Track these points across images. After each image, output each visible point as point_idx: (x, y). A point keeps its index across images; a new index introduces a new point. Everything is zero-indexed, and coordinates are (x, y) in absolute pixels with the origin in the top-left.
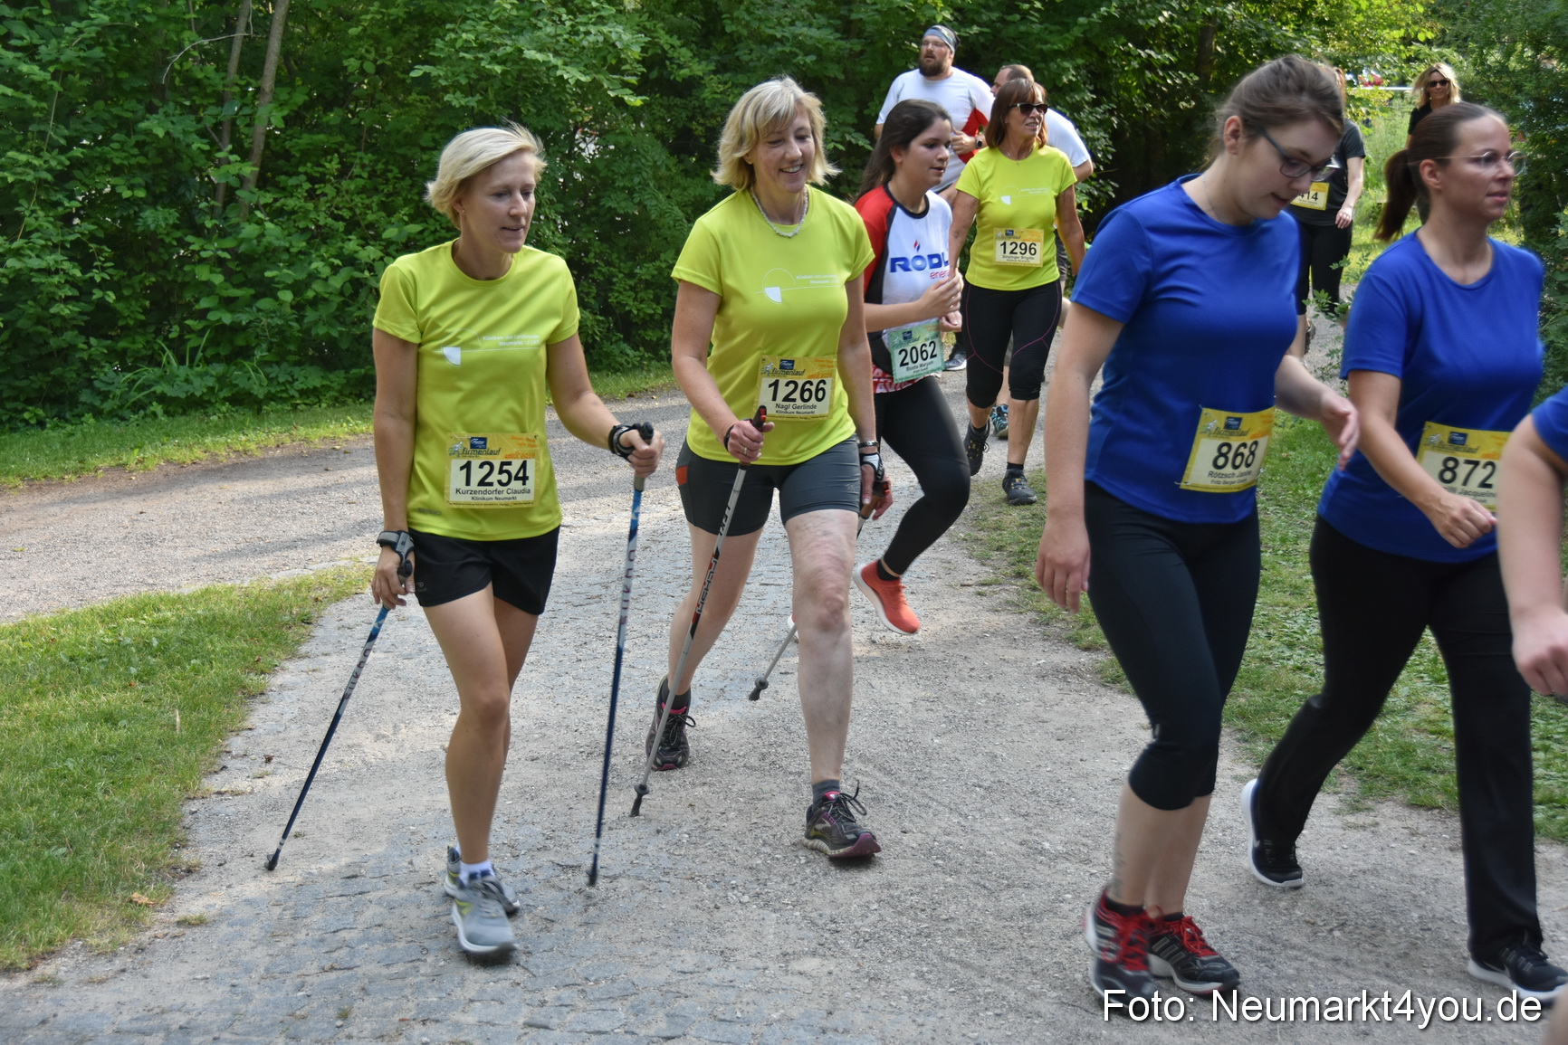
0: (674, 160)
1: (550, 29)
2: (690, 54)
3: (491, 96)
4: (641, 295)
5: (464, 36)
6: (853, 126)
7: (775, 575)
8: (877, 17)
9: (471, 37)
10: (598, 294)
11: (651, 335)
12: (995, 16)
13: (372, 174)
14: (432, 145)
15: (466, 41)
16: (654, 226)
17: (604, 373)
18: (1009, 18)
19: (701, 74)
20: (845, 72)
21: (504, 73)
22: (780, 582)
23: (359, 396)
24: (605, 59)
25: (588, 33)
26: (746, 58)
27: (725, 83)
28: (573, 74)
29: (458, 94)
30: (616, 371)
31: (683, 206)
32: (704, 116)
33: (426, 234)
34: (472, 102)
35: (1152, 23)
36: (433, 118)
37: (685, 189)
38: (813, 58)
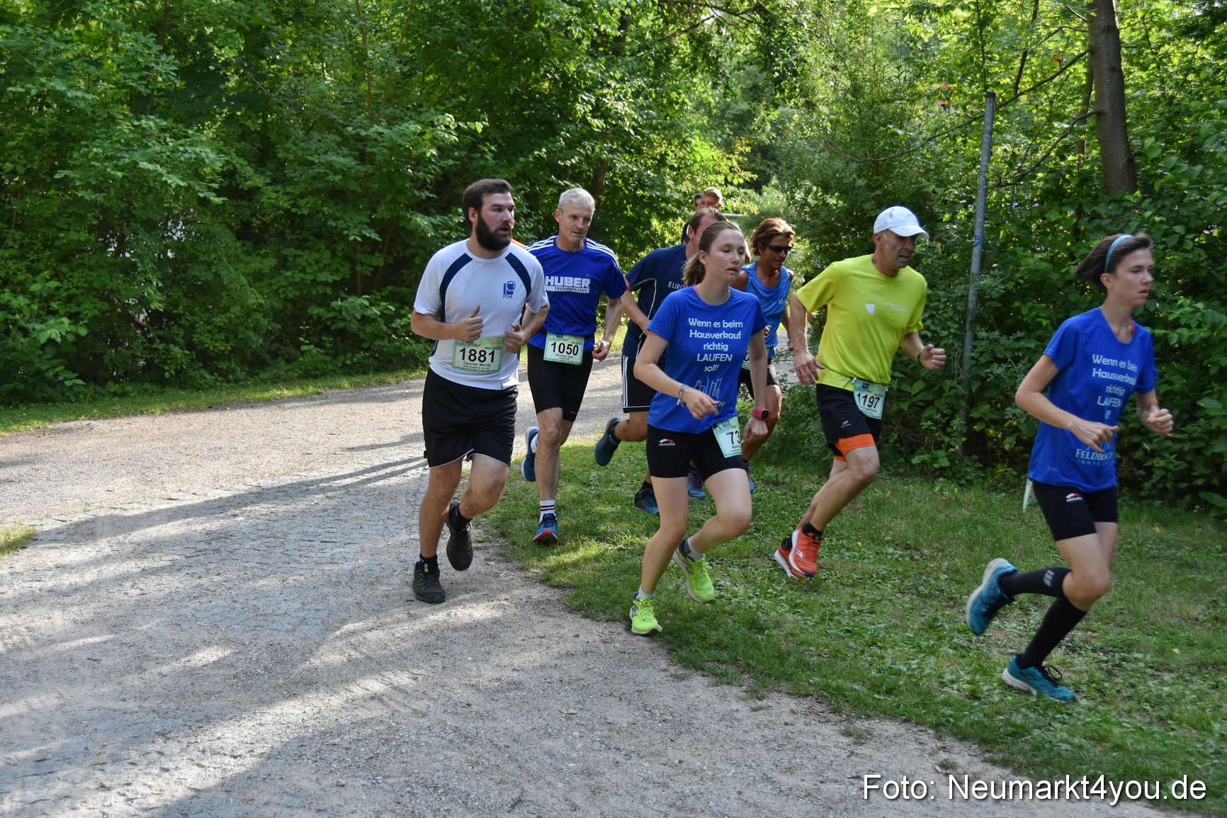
0: (239, 244)
1: (158, 148)
2: (252, 171)
3: (112, 193)
4: (216, 336)
5: (95, 150)
6: (368, 224)
7: (331, 535)
8: (385, 151)
9: (100, 151)
10: (184, 336)
11: (223, 365)
12: (463, 153)
13: (21, 246)
14: (66, 227)
15: (96, 154)
16: (225, 288)
17: (190, 390)
18: (473, 155)
19: (260, 185)
20: (361, 186)
21: (123, 177)
22: (334, 540)
23: (9, 404)
24: (196, 170)
25: (186, 151)
26: (292, 175)
27: (277, 192)
28: (174, 180)
29: (89, 191)
30: (198, 389)
31: (247, 275)
32: (262, 215)
33: (61, 291)
34: (100, 197)
35: (568, 163)
36: (66, 208)
37: (247, 264)
38: (340, 177)
